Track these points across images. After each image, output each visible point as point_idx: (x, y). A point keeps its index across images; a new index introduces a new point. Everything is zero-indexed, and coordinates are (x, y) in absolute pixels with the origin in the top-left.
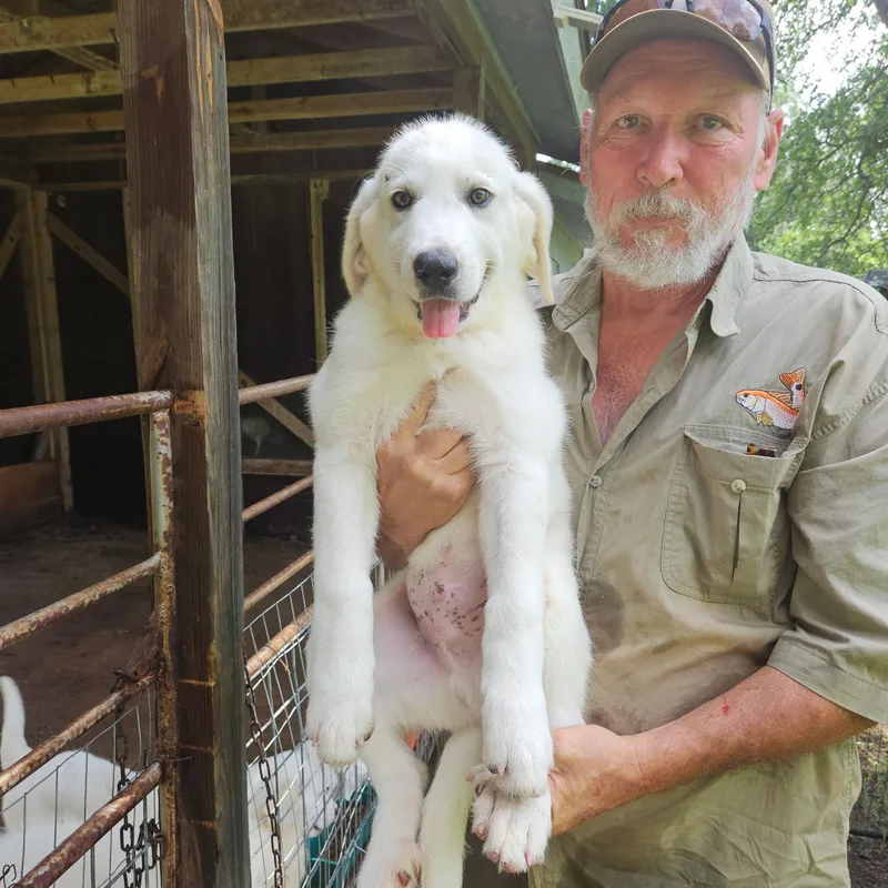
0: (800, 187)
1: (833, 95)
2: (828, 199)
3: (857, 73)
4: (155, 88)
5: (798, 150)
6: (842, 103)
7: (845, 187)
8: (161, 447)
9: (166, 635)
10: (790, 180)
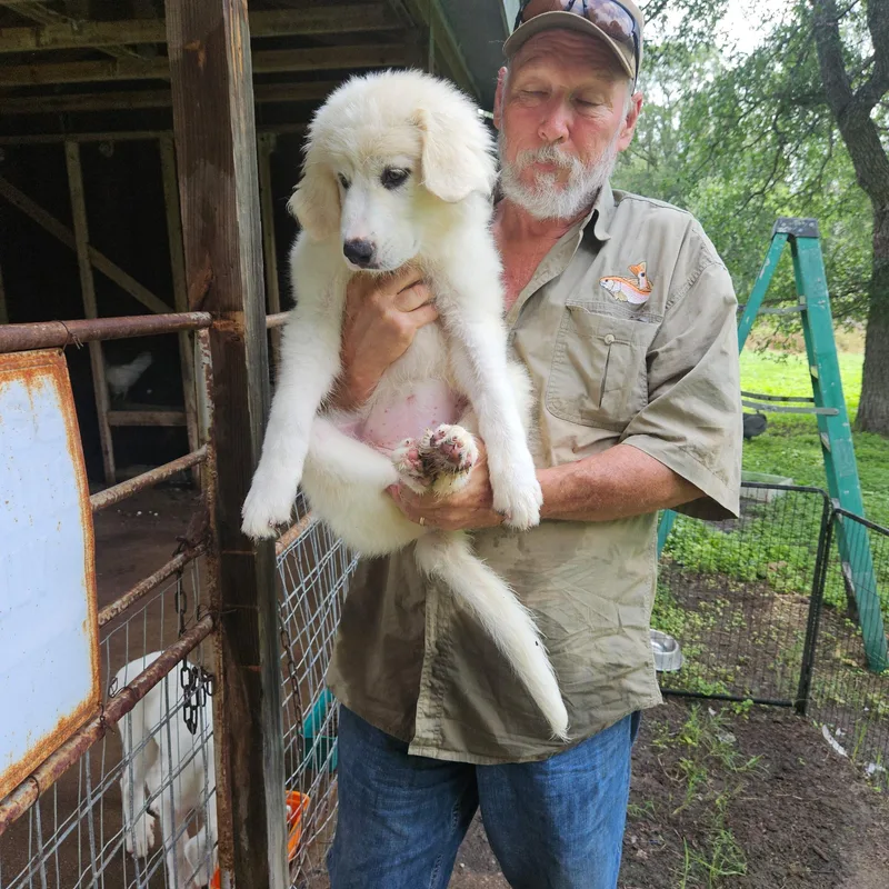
0: (721, 143)
1: (750, 54)
2: (748, 155)
3: (773, 32)
4: (197, 60)
5: (719, 107)
6: (759, 61)
7: (763, 142)
8: (203, 358)
9: (212, 513)
10: (712, 137)
